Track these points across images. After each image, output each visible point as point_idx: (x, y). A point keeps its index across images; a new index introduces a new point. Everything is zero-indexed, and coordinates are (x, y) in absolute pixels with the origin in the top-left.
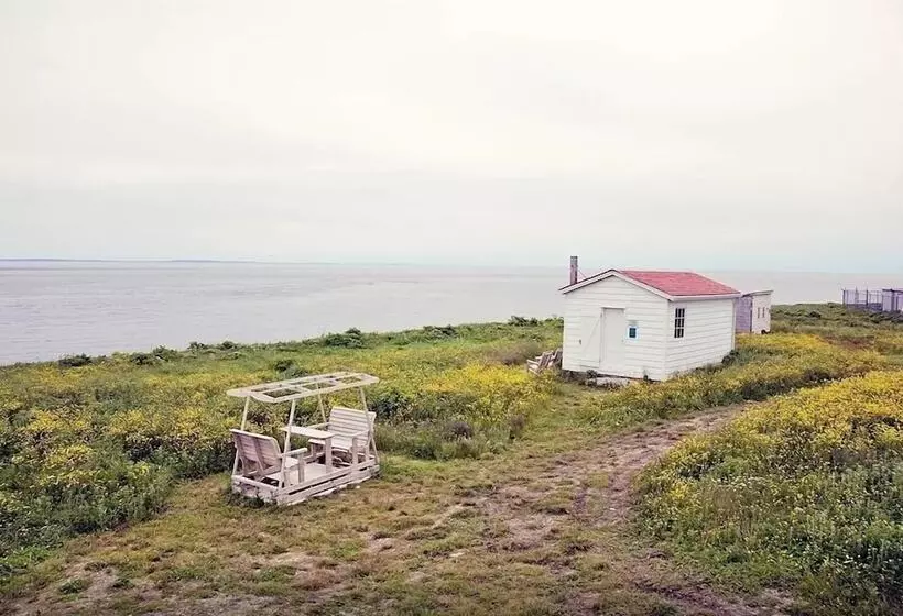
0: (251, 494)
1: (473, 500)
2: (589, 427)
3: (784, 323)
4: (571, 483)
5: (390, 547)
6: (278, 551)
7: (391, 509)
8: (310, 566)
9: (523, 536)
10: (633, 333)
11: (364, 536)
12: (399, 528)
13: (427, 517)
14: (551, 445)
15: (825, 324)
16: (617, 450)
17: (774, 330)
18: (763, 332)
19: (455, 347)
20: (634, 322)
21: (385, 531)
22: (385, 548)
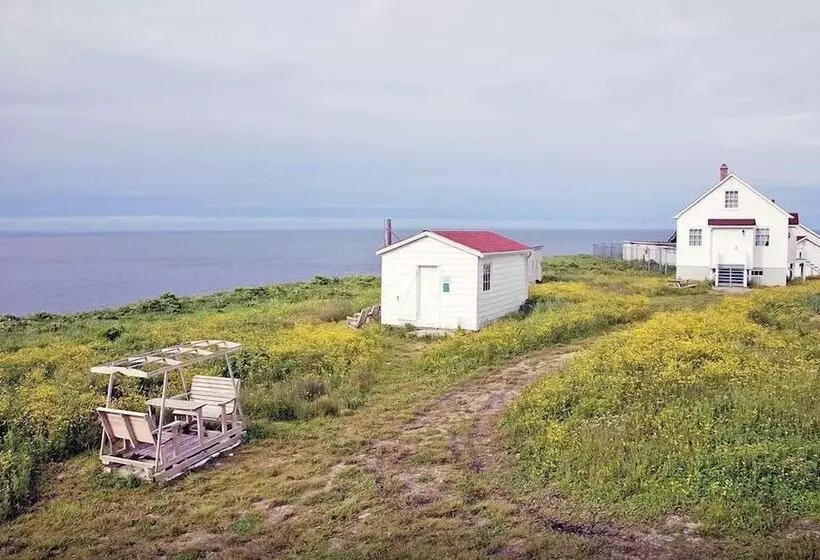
0: (124, 473)
1: (354, 458)
2: (428, 378)
3: (551, 273)
4: (439, 432)
5: (292, 515)
6: (177, 532)
7: (275, 474)
8: (219, 545)
9: (417, 489)
10: (446, 288)
11: (260, 506)
12: (292, 494)
13: (315, 479)
14: (400, 396)
15: (584, 273)
16: (465, 397)
17: (546, 279)
18: (537, 281)
19: (275, 308)
20: (448, 278)
21: (281, 499)
22: (288, 517)
